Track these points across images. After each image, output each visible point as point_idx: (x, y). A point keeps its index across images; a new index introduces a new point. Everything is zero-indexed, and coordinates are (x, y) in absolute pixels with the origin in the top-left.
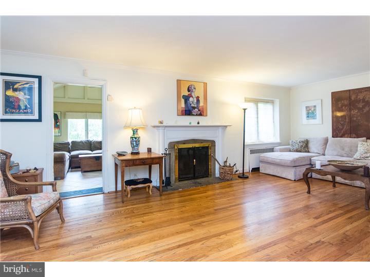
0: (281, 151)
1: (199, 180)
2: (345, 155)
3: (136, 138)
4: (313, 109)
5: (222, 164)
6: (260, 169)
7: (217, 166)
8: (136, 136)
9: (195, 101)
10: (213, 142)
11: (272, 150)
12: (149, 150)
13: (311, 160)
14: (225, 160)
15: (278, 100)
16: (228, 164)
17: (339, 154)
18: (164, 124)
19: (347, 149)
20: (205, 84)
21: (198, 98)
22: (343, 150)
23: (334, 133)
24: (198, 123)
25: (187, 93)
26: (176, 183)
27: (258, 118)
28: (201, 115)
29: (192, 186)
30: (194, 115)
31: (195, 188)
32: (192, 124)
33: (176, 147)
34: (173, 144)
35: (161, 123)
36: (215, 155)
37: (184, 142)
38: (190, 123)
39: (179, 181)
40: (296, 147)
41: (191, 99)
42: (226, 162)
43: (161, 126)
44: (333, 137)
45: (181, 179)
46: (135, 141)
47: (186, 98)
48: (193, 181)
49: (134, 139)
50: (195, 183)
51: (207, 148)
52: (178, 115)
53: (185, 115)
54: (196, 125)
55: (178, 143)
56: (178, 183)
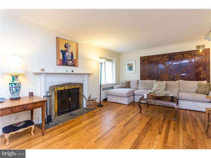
0: (118, 88)
1: (73, 112)
2: (148, 89)
3: (15, 84)
4: (131, 65)
5: (88, 99)
6: (108, 99)
7: (84, 101)
8: (15, 82)
9: (70, 55)
10: (82, 85)
11: (112, 88)
12: (31, 94)
13: (134, 92)
14: (89, 96)
15: (115, 60)
16: (91, 99)
17: (145, 88)
18: (46, 71)
19: (148, 86)
20: (77, 44)
21: (72, 53)
22: (147, 86)
23: (141, 78)
24: (72, 71)
25: (64, 49)
26: (56, 118)
27: (105, 69)
28: (74, 65)
29: (70, 119)
30: (69, 66)
31: (71, 120)
32: (68, 72)
33: (56, 90)
34: (53, 87)
35: (43, 70)
36: (83, 93)
37: (62, 86)
38: (67, 71)
39: (58, 116)
40: (124, 85)
41: (67, 54)
42: (90, 97)
43: (42, 73)
44: (141, 80)
45: (59, 114)
46: (15, 87)
47: (64, 53)
48: (69, 113)
49: (14, 85)
50: (71, 115)
51: (78, 89)
52: (57, 65)
53: (63, 65)
54: (71, 72)
55: (57, 86)
56: (57, 118)
